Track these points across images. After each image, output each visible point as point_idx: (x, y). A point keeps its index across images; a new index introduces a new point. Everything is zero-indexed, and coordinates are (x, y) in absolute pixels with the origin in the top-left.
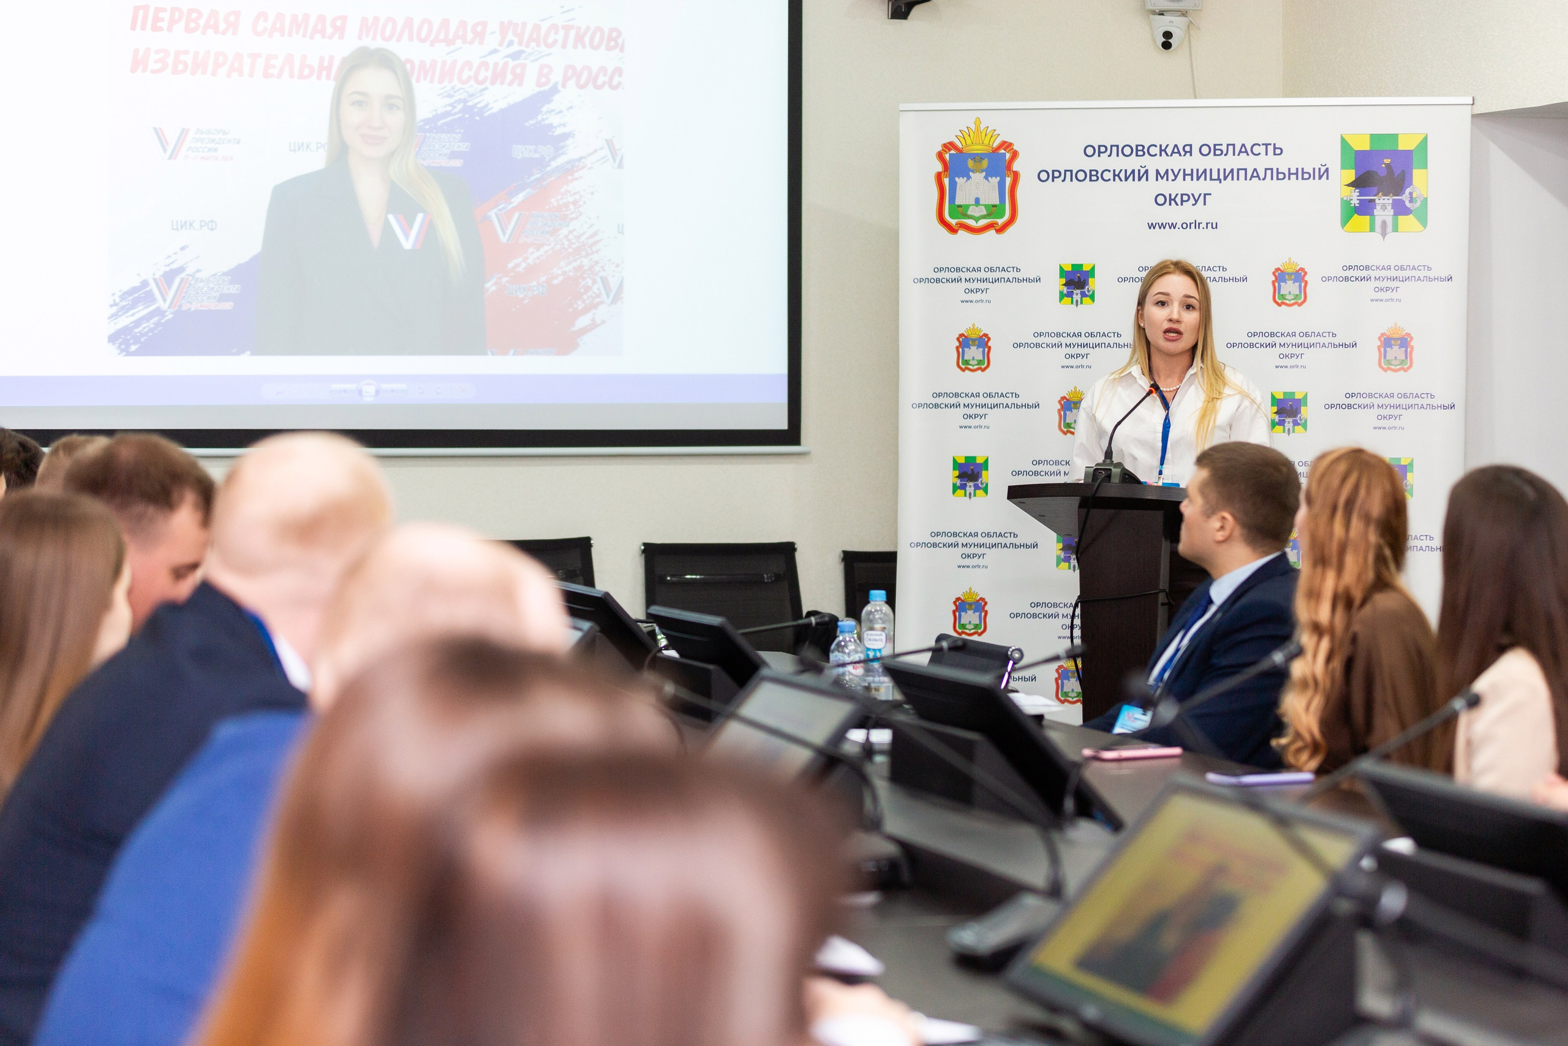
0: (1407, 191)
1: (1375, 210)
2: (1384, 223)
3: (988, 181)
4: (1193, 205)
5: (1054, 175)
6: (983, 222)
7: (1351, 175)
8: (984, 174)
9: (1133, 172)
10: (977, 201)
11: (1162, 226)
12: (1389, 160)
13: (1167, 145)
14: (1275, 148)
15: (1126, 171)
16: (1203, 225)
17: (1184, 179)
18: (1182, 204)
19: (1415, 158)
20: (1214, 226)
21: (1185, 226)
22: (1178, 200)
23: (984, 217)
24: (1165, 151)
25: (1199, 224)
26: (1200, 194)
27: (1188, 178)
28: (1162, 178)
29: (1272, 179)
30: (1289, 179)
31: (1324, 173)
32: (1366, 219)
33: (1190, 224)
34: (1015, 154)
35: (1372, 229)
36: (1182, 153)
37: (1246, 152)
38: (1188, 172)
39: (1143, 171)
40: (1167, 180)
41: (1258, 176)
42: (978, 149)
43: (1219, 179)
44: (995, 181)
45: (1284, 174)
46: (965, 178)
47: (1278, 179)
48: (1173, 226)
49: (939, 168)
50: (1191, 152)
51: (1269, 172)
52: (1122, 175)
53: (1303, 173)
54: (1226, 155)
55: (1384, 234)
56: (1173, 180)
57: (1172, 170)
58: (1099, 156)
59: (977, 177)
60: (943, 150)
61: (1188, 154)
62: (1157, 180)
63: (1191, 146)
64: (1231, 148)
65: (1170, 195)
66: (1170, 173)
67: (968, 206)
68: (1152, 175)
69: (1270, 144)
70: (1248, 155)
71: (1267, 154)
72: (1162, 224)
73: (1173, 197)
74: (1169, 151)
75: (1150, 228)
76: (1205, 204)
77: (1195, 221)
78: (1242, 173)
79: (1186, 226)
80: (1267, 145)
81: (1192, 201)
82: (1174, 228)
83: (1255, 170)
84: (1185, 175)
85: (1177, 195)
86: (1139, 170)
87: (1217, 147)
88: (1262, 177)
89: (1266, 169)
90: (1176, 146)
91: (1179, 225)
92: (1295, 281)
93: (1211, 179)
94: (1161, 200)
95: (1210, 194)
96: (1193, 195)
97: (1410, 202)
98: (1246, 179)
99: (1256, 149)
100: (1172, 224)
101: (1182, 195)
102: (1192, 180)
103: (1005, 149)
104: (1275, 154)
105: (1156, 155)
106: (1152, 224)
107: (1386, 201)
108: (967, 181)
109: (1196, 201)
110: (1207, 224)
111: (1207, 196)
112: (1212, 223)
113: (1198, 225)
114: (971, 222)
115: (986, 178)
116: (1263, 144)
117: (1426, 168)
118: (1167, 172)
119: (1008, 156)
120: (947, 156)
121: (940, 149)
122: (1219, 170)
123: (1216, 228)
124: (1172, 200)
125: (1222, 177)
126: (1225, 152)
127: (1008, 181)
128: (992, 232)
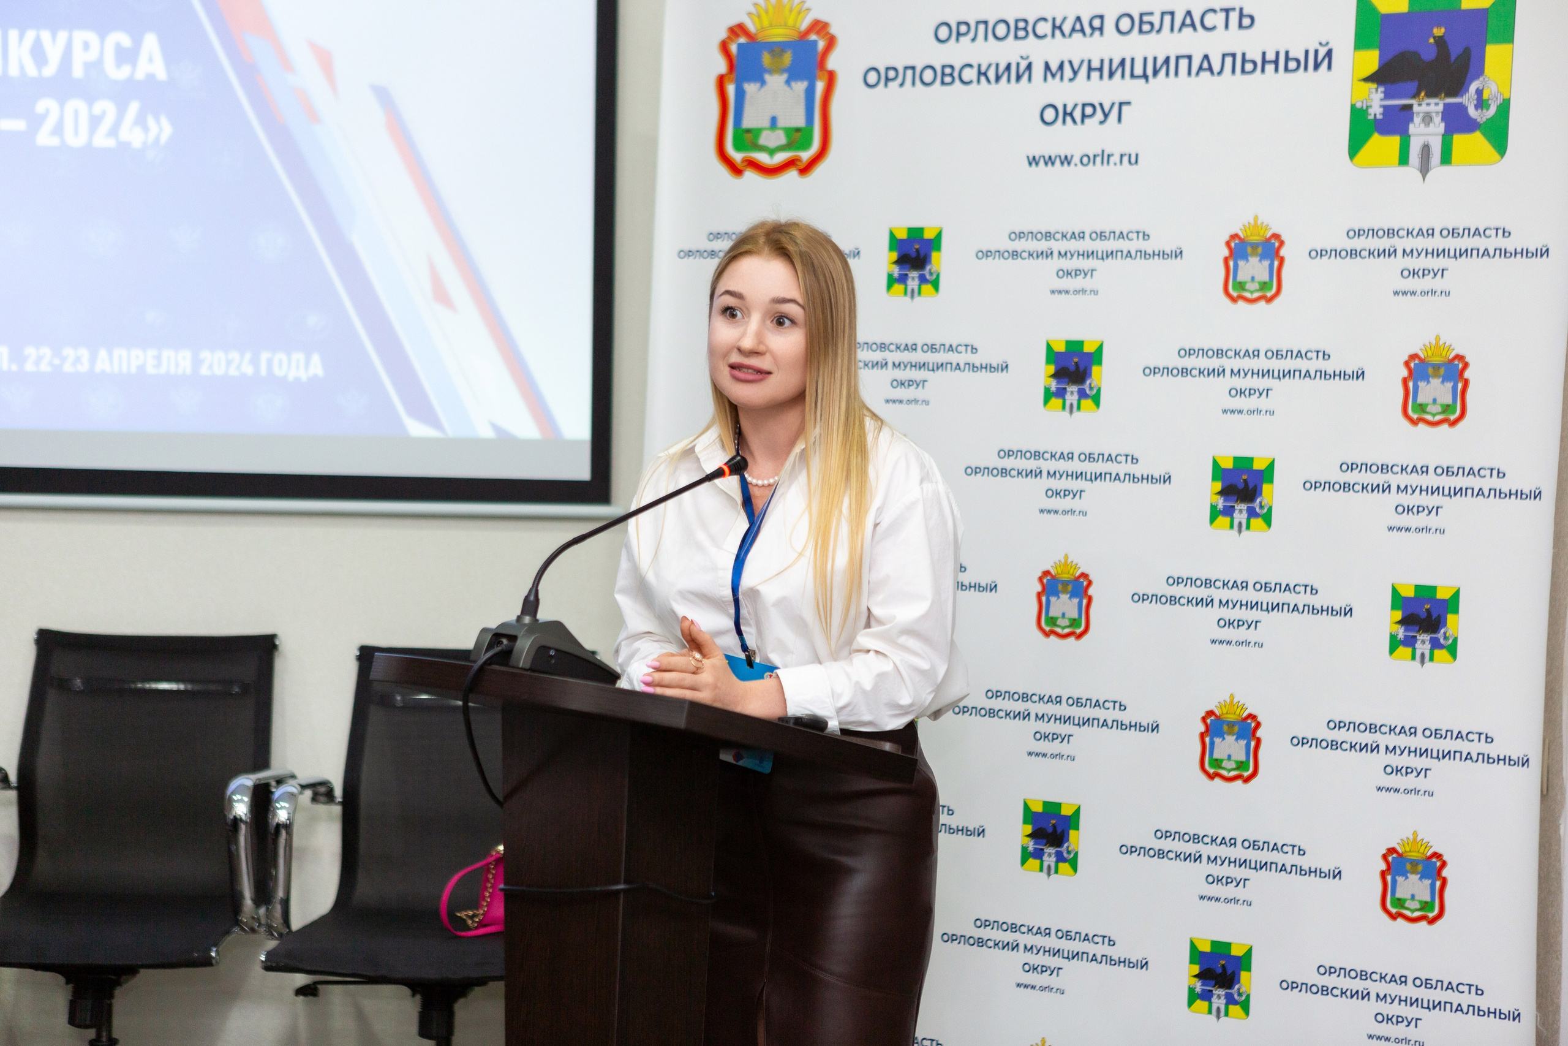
0: (1473, 88)
1: (1411, 126)
2: (1426, 149)
3: (792, 89)
4: (1102, 123)
5: (887, 76)
6: (781, 157)
7: (1371, 60)
8: (785, 76)
9: (1008, 67)
10: (774, 121)
11: (1050, 161)
12: (1443, 30)
13: (1065, 19)
14: (1241, 15)
15: (997, 65)
16: (1115, 159)
17: (1089, 77)
18: (1083, 121)
19: (1492, 22)
20: (1133, 160)
21: (1085, 160)
22: (1077, 114)
23: (782, 148)
24: (1060, 28)
25: (1109, 156)
26: (1113, 104)
27: (1095, 75)
28: (1053, 76)
29: (1233, 71)
30: (1263, 70)
31: (1323, 59)
32: (1395, 140)
33: (1095, 156)
34: (831, 42)
35: (1404, 160)
36: (1088, 30)
37: (1193, 25)
38: (1096, 64)
39: (1023, 65)
40: (1062, 78)
41: (1210, 69)
42: (778, 34)
43: (1145, 76)
44: (801, 86)
45: (1255, 63)
46: (758, 85)
47: (1243, 71)
48: (1066, 160)
49: (721, 67)
50: (1101, 29)
51: (1228, 60)
52: (991, 74)
53: (1287, 59)
54: (1159, 31)
55: (1424, 169)
56: (1071, 80)
57: (1070, 62)
58: (957, 40)
59: (776, 81)
60: (729, 38)
61: (1097, 33)
62: (1045, 79)
63: (1101, 17)
64: (1167, 18)
65: (1065, 106)
66: (1067, 67)
67: (759, 131)
68: (1038, 70)
69: (1234, 9)
70: (1195, 29)
71: (1227, 26)
72: (1050, 157)
73: (1069, 110)
74: (1067, 28)
75: (1030, 164)
76: (1120, 120)
77: (1103, 151)
78: (1184, 63)
79: (1088, 160)
80: (1227, 11)
81: (1099, 115)
82: (1069, 163)
83: (1206, 57)
84: (1090, 69)
85: (1076, 105)
86: (1018, 64)
87: (1145, 18)
88: (1216, 67)
89: (1224, 56)
90: (1078, 19)
91: (1076, 160)
92: (1263, 257)
93: (1132, 76)
94: (1049, 115)
95: (1129, 103)
96: (1101, 105)
97: (1477, 107)
98: (1189, 73)
99: (1209, 20)
100: (1066, 157)
101: (1084, 105)
102: (1101, 77)
103: (818, 33)
104: (1241, 26)
105: (1045, 36)
106: (1034, 158)
107: (1432, 108)
108: (759, 90)
109: (1106, 115)
110: (1122, 156)
111: (1125, 108)
112: (1130, 155)
113: (1105, 158)
114: (763, 158)
115: (788, 82)
116: (1222, 10)
117: (1512, 42)
118: (1061, 67)
119: (821, 45)
120: (733, 48)
121: (723, 34)
122: (1145, 59)
123: (1136, 162)
124: (1068, 114)
125: (1150, 71)
126: (1157, 26)
127: (820, 86)
128: (792, 174)
